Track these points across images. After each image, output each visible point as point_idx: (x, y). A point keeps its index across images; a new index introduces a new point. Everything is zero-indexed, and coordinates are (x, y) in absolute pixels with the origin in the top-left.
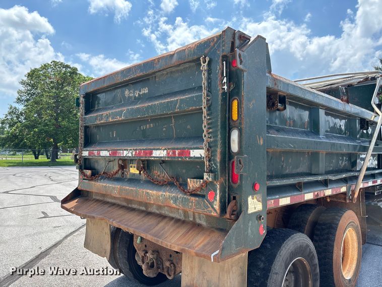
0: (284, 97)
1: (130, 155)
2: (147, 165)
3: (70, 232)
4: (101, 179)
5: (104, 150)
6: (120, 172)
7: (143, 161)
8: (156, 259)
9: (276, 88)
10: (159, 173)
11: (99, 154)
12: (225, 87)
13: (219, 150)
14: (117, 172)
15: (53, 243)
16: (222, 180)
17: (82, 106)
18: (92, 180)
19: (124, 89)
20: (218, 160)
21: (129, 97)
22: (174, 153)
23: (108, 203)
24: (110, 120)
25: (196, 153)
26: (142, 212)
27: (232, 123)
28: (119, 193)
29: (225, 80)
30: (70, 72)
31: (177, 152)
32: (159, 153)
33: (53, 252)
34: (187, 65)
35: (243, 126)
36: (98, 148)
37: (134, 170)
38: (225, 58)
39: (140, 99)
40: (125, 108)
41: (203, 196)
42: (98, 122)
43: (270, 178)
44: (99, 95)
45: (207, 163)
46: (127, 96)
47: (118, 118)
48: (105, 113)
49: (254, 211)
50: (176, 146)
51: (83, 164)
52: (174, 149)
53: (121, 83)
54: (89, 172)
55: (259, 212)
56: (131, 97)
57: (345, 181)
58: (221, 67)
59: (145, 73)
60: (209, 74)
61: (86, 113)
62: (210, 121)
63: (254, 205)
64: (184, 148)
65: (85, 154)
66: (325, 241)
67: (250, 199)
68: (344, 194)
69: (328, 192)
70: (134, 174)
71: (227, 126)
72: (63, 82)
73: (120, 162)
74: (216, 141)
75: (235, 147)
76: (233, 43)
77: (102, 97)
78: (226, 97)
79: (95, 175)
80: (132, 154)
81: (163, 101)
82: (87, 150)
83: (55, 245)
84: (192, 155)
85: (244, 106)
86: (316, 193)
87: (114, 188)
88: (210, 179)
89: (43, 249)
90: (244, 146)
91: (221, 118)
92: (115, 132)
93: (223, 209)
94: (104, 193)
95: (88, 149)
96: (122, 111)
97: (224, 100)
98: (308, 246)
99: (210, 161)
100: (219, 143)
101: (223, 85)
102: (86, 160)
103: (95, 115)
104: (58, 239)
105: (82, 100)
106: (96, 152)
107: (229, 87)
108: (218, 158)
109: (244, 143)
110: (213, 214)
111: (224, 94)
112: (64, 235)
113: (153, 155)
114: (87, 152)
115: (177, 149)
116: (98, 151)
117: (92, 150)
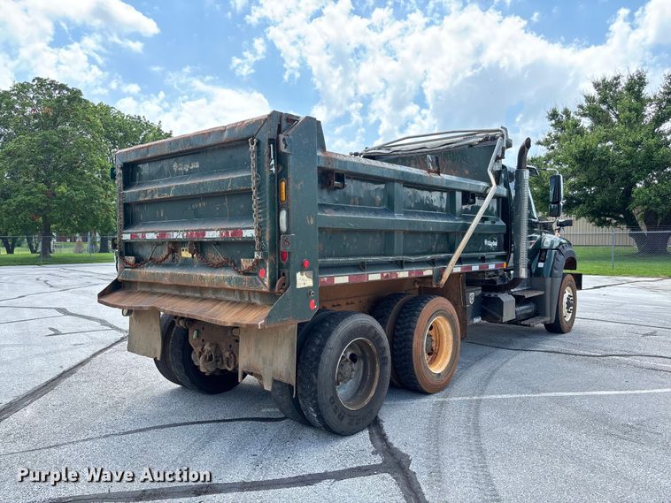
0: (343, 175)
1: (181, 237)
2: (200, 247)
3: (98, 350)
4: (147, 266)
5: (150, 232)
6: (170, 257)
7: (196, 243)
8: (215, 352)
9: (330, 167)
10: (215, 255)
11: (144, 237)
12: (273, 169)
13: (268, 230)
14: (167, 257)
15: (78, 361)
16: (272, 258)
17: (119, 179)
18: (136, 267)
19: (172, 161)
20: (267, 239)
21: (178, 171)
22: (227, 233)
23: (157, 293)
24: (156, 197)
25: (248, 233)
26: (197, 298)
27: (281, 204)
28: (170, 279)
29: (273, 162)
30: (68, 98)
31: (230, 233)
32: (213, 234)
33: (80, 370)
34: (238, 143)
35: (290, 207)
36: (142, 230)
37: (186, 254)
38: (271, 141)
39: (191, 173)
40: (174, 184)
41: (255, 274)
42: (141, 199)
43: (323, 256)
44: (140, 166)
45: (257, 242)
46: (175, 169)
47: (166, 195)
48: (149, 188)
49: (303, 286)
50: (229, 227)
51: (123, 250)
52: (227, 229)
53: (168, 155)
54: (131, 259)
55: (309, 287)
56: (181, 171)
57: (432, 263)
58: (268, 150)
60: (258, 154)
61: (125, 188)
62: (260, 202)
63: (304, 281)
64: (237, 229)
65: (126, 237)
66: (406, 330)
67: (298, 275)
68: (430, 277)
69: (403, 274)
70: (186, 259)
71: (277, 207)
72: (57, 116)
73: (170, 246)
74: (264, 221)
75: (283, 227)
76: (280, 126)
77: (145, 169)
78: (274, 179)
79: (139, 262)
80: (183, 235)
81: (215, 179)
82: (128, 233)
83: (82, 364)
84: (244, 236)
85: (291, 186)
86: (385, 275)
87: (164, 275)
88: (260, 258)
89: (66, 368)
90: (291, 226)
91: (270, 198)
92: (162, 211)
93: (273, 284)
94: (152, 281)
95: (130, 231)
97: (272, 181)
98: (372, 327)
99: (260, 240)
100: (268, 223)
101: (271, 167)
102: (127, 244)
103: (137, 190)
104: (84, 357)
105: (118, 171)
106: (140, 235)
107: (277, 169)
108: (267, 238)
109: (291, 222)
110: (264, 290)
111: (272, 175)
112: (92, 353)
113: (206, 236)
114: (129, 235)
115: (231, 229)
116: (142, 233)
117: (136, 233)
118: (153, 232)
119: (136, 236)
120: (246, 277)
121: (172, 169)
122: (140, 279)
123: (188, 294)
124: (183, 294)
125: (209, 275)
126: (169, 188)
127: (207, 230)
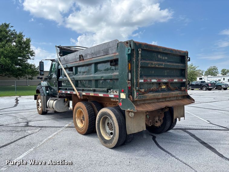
1: (166, 81)
5: (154, 79)
11: (151, 81)
19: (158, 54)
22: (179, 80)
25: (184, 80)
32: (176, 80)
37: (164, 87)
39: (165, 60)
47: (161, 66)
48: (154, 63)
50: (180, 78)
54: (143, 90)
56: (161, 59)
59: (171, 53)
65: (141, 81)
80: (167, 80)
87: (159, 95)
94: (154, 98)
96: (163, 64)
103: (148, 62)
113: (174, 81)
114: (143, 80)
116: (150, 79)
117: (147, 79)
119: (147, 81)
120: (183, 92)
121: (158, 57)
122: (148, 98)
123: (161, 101)
124: (159, 101)
127: (174, 79)
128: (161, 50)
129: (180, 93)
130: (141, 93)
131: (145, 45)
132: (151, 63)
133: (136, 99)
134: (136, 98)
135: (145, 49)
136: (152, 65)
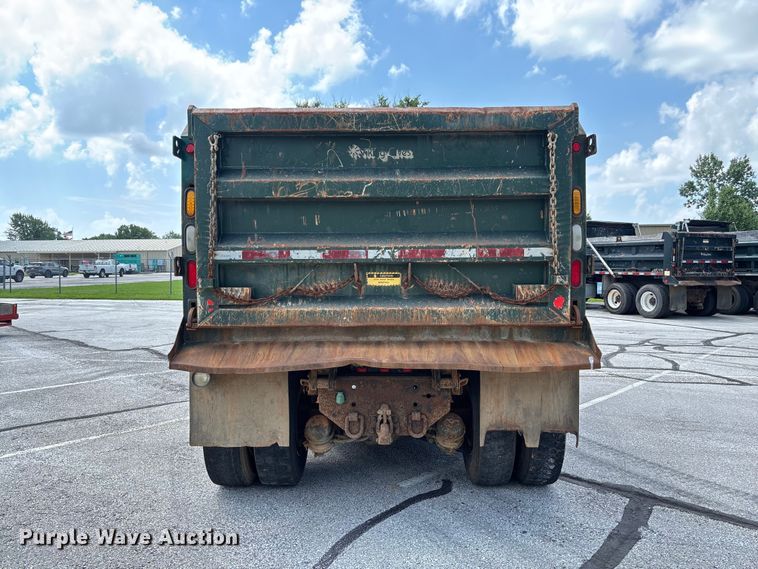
1: (387, 256)
5: (304, 249)
11: (283, 255)
13: (570, 248)
18: (257, 305)
20: (570, 260)
21: (361, 159)
24: (323, 195)
25: (534, 253)
28: (356, 320)
31: (498, 251)
32: (460, 253)
37: (377, 282)
40: (369, 179)
41: (546, 304)
46: (354, 156)
47: (350, 194)
48: (303, 179)
50: (494, 243)
54: (241, 292)
64: (511, 246)
65: (230, 255)
70: (380, 287)
74: (566, 237)
80: (391, 254)
81: (467, 179)
82: (235, 250)
84: (526, 255)
87: (341, 313)
92: (316, 217)
94: (306, 324)
95: (240, 246)
96: (362, 183)
100: (571, 240)
102: (228, 266)
106: (273, 253)
108: (570, 258)
110: (562, 323)
113: (446, 256)
114: (240, 252)
115: (498, 247)
116: (282, 249)
117: (260, 249)
118: (314, 248)
119: (261, 255)
120: (529, 309)
121: (343, 157)
122: (269, 323)
125: (450, 309)
126: (359, 185)
127: (449, 247)
128: (351, 126)
129: (495, 314)
130: (231, 302)
131: (244, 118)
132: (283, 183)
133: (202, 324)
134: (203, 319)
135: (248, 130)
136: (294, 190)
